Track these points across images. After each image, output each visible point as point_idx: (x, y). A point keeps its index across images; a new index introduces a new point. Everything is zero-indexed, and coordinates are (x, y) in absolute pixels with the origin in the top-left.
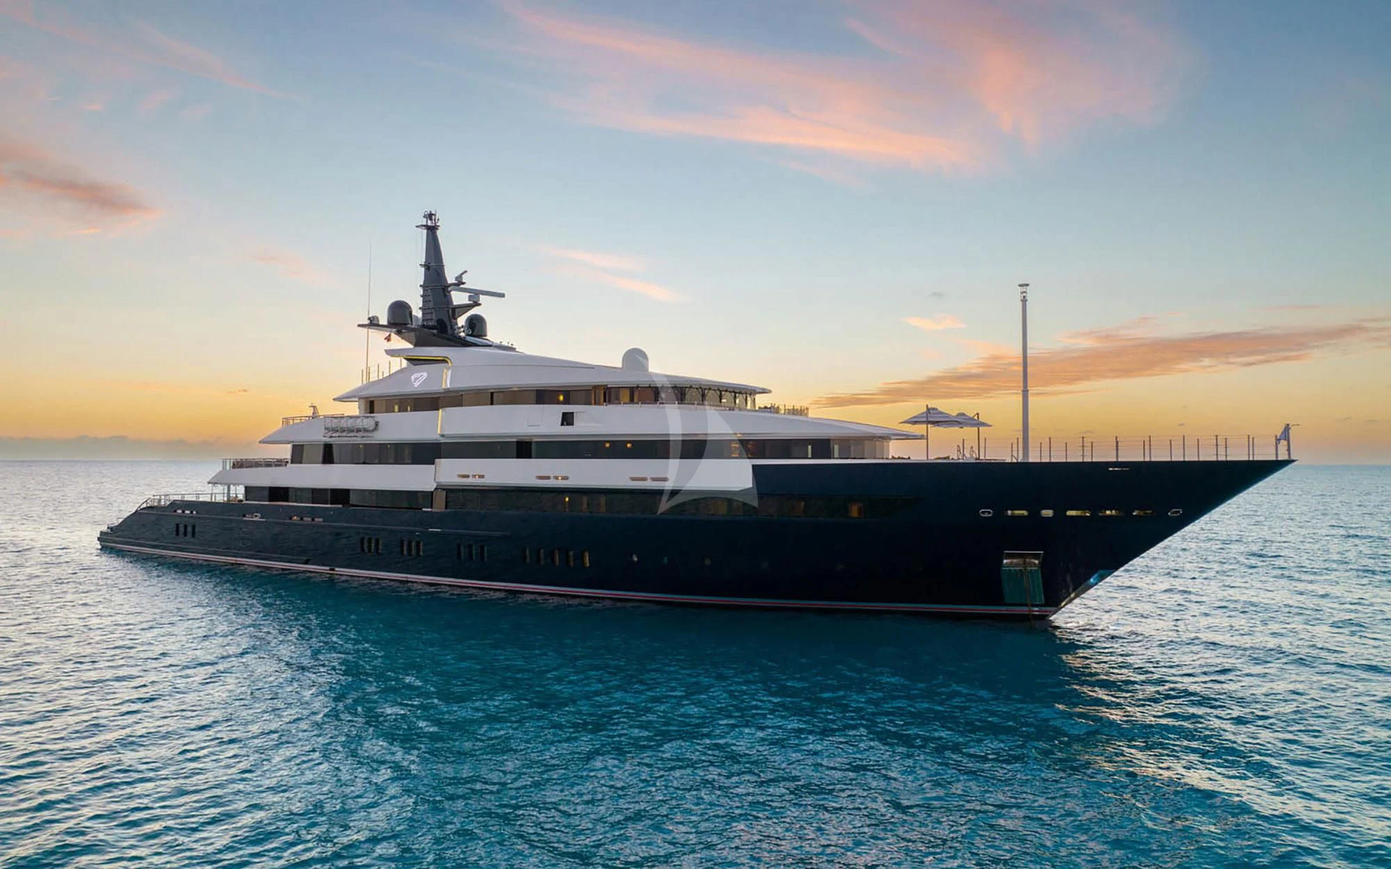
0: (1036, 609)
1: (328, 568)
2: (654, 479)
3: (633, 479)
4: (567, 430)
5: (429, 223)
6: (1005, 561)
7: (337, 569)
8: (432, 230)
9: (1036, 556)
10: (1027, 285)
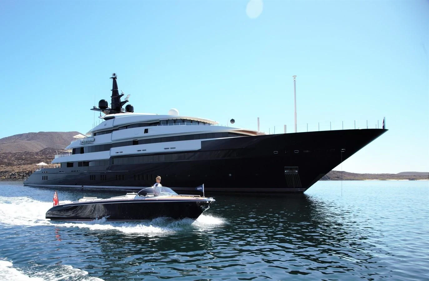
0: (299, 189)
1: (81, 186)
2: (171, 148)
3: (165, 149)
4: (146, 134)
5: (114, 77)
6: (286, 171)
7: (84, 186)
8: (114, 79)
9: (296, 169)
10: (296, 76)
